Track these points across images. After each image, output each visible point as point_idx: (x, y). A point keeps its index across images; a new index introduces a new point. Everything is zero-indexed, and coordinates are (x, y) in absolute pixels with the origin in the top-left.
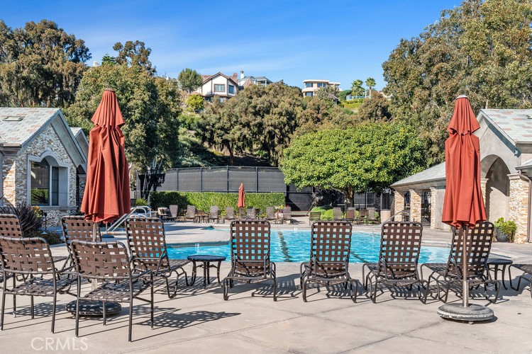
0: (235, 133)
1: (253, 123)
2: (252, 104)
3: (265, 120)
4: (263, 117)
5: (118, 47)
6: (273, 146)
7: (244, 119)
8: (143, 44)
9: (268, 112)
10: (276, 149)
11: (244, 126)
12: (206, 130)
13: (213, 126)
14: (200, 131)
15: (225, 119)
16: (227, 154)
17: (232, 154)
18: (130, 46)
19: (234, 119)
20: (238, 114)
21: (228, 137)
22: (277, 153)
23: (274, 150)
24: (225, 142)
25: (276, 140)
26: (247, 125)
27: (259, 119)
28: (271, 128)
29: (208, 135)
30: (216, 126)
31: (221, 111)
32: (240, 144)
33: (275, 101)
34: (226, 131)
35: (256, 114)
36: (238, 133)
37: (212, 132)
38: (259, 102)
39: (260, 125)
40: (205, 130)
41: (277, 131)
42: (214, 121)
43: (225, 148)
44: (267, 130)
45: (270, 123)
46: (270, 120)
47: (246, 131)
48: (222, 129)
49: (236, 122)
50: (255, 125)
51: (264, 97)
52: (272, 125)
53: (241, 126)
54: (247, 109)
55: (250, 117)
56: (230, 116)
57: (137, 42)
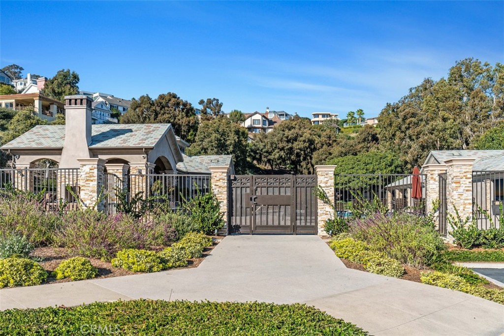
0: (276, 155)
1: (287, 147)
2: (286, 135)
3: (294, 145)
4: (293, 143)
5: (202, 102)
6: (300, 162)
7: (280, 145)
8: (218, 100)
9: (296, 140)
10: (302, 164)
11: (281, 150)
12: (257, 153)
13: (261, 151)
14: (252, 154)
15: (269, 146)
16: (270, 168)
17: (272, 168)
18: (210, 102)
19: (274, 146)
20: (277, 142)
21: (271, 157)
22: (302, 167)
23: (300, 165)
24: (269, 161)
25: (302, 158)
26: (282, 149)
27: (290, 145)
28: (298, 151)
29: (257, 156)
30: (264, 150)
31: (266, 141)
32: (279, 162)
33: (300, 133)
34: (270, 153)
35: (288, 141)
36: (277, 155)
37: (261, 155)
38: (290, 134)
39: (291, 148)
40: (255, 153)
41: (302, 152)
42: (262, 147)
43: (268, 164)
44: (296, 152)
45: (298, 147)
46: (297, 145)
47: (282, 153)
48: (267, 152)
49: (276, 147)
50: (288, 149)
51: (292, 130)
52: (299, 149)
53: (279, 150)
54: (282, 139)
55: (285, 144)
56: (272, 144)
57: (214, 99)
